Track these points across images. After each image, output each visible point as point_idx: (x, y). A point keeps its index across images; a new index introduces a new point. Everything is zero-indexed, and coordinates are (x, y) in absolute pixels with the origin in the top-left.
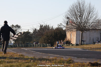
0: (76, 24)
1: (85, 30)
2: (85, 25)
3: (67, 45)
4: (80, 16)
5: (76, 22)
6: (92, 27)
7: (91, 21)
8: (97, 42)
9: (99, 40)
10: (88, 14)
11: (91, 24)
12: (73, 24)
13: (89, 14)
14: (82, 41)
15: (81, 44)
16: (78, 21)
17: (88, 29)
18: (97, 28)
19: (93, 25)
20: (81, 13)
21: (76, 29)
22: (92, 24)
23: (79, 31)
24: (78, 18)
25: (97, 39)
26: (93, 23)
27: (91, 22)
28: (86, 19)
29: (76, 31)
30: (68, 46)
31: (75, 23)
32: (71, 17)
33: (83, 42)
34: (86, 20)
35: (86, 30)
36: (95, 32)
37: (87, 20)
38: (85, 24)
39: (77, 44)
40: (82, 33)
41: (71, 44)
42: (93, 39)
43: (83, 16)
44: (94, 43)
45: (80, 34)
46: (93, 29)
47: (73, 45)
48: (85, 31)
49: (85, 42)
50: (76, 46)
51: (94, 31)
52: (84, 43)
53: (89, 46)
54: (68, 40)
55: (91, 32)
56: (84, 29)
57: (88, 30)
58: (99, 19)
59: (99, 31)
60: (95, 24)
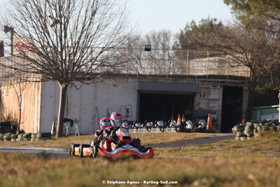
0: (40, 53)
1: (78, 79)
2: (76, 58)
3: (5, 137)
4: (56, 22)
5: (43, 47)
6: (102, 65)
7: (99, 42)
9: (129, 119)
10: (90, 13)
11: (101, 52)
12: (30, 55)
13: (94, 13)
14: (63, 120)
15: (62, 134)
16: (48, 43)
17: (88, 73)
18: (125, 72)
19: (107, 58)
20: (60, 10)
21: (40, 75)
22: (105, 53)
23: (54, 79)
24: (49, 29)
25: (123, 113)
26: (108, 49)
27: (102, 46)
28: (79, 35)
29: (42, 80)
30: (9, 139)
31: (37, 49)
32: (23, 26)
33: (67, 126)
34: (80, 38)
35: (81, 80)
36: (115, 85)
37: (87, 36)
38: (75, 55)
39: (46, 132)
40: (64, 90)
41: (23, 132)
42: (108, 114)
43: (68, 21)
45: (56, 94)
46: (108, 75)
47: (29, 136)
48: (78, 83)
49: (76, 126)
50: (42, 141)
51: (111, 82)
52: (73, 128)
54: (9, 118)
55: (100, 86)
56: (74, 74)
57: (89, 79)
58: (134, 34)
59: (130, 80)
60: (117, 53)
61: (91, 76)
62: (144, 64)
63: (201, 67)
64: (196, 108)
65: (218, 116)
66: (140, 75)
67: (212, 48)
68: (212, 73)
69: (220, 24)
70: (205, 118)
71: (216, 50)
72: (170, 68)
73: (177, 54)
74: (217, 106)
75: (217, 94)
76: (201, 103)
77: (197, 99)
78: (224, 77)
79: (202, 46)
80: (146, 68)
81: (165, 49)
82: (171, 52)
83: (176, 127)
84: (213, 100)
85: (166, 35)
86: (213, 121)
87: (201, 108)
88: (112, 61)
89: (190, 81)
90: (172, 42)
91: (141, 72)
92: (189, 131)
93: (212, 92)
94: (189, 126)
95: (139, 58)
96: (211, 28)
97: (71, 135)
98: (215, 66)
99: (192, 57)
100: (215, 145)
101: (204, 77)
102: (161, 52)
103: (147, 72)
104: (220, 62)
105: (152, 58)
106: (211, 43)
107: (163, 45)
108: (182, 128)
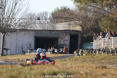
1: (9, 32)
2: (9, 23)
6: (20, 26)
7: (18, 16)
8: (28, 51)
9: (31, 48)
10: (14, 4)
11: (19, 20)
13: (16, 4)
14: (3, 49)
15: (3, 55)
17: (14, 29)
18: (29, 29)
19: (22, 23)
20: (2, 3)
22: (21, 21)
25: (29, 46)
26: (22, 19)
27: (19, 18)
28: (10, 13)
33: (5, 51)
34: (10, 15)
35: (11, 32)
36: (25, 34)
37: (13, 14)
40: (4, 36)
42: (22, 46)
43: (5, 8)
44: (24, 53)
46: (22, 30)
48: (9, 33)
49: (9, 51)
51: (23, 33)
52: (8, 52)
53: (15, 58)
55: (19, 34)
56: (8, 29)
57: (14, 32)
58: (33, 13)
59: (31, 32)
60: (26, 21)
61: (15, 31)
62: (37, 25)
63: (61, 26)
64: (59, 44)
65: (68, 47)
66: (35, 30)
67: (65, 18)
68: (65, 29)
69: (69, 9)
70: (63, 48)
71: (67, 19)
72: (48, 27)
73: (51, 21)
74: (68, 43)
75: (68, 38)
76: (61, 42)
77: (59, 40)
78: (71, 31)
79: (61, 18)
80: (38, 27)
81: (46, 19)
82: (48, 20)
83: (51, 52)
84: (66, 40)
85: (46, 13)
86: (66, 49)
87: (61, 44)
88: (24, 24)
89: (56, 32)
90: (49, 16)
91: (36, 29)
92: (56, 53)
93: (66, 37)
94: (56, 51)
95: (35, 23)
96: (65, 10)
97: (6, 55)
98: (66, 26)
99: (57, 22)
100: (66, 59)
101: (62, 31)
102: (44, 20)
103: (38, 29)
104: (69, 24)
105: (40, 23)
106: (65, 16)
107: (45, 17)
108: (53, 52)
